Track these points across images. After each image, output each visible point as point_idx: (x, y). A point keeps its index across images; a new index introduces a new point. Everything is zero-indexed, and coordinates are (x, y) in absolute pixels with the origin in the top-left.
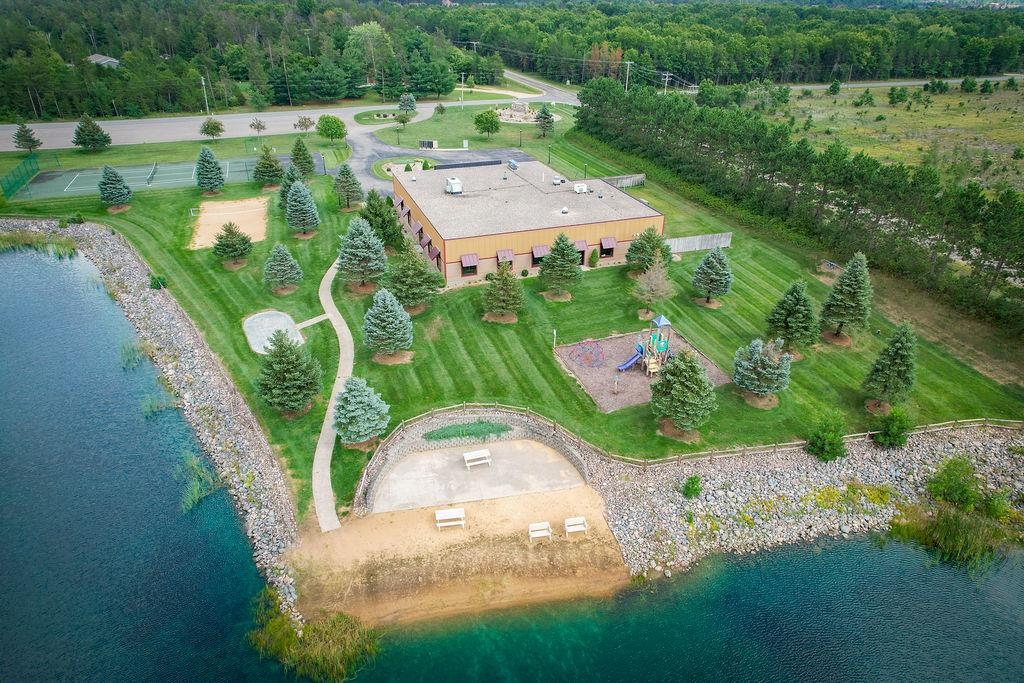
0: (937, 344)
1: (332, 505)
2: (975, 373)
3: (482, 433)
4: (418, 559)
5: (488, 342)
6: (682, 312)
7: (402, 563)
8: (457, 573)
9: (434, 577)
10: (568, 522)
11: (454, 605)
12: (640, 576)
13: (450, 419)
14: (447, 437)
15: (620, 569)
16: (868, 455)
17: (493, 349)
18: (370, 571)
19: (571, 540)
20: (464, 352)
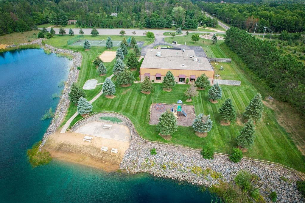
0: (289, 133)
1: (67, 127)
2: (296, 148)
3: (114, 120)
4: (74, 146)
5: (136, 98)
6: (201, 102)
7: (70, 146)
8: (79, 152)
9: (73, 151)
10: (113, 149)
11: (72, 159)
12: (121, 170)
13: (108, 115)
14: (105, 119)
15: (117, 166)
16: (223, 162)
17: (136, 100)
18: (62, 145)
19: (112, 154)
20: (128, 99)
